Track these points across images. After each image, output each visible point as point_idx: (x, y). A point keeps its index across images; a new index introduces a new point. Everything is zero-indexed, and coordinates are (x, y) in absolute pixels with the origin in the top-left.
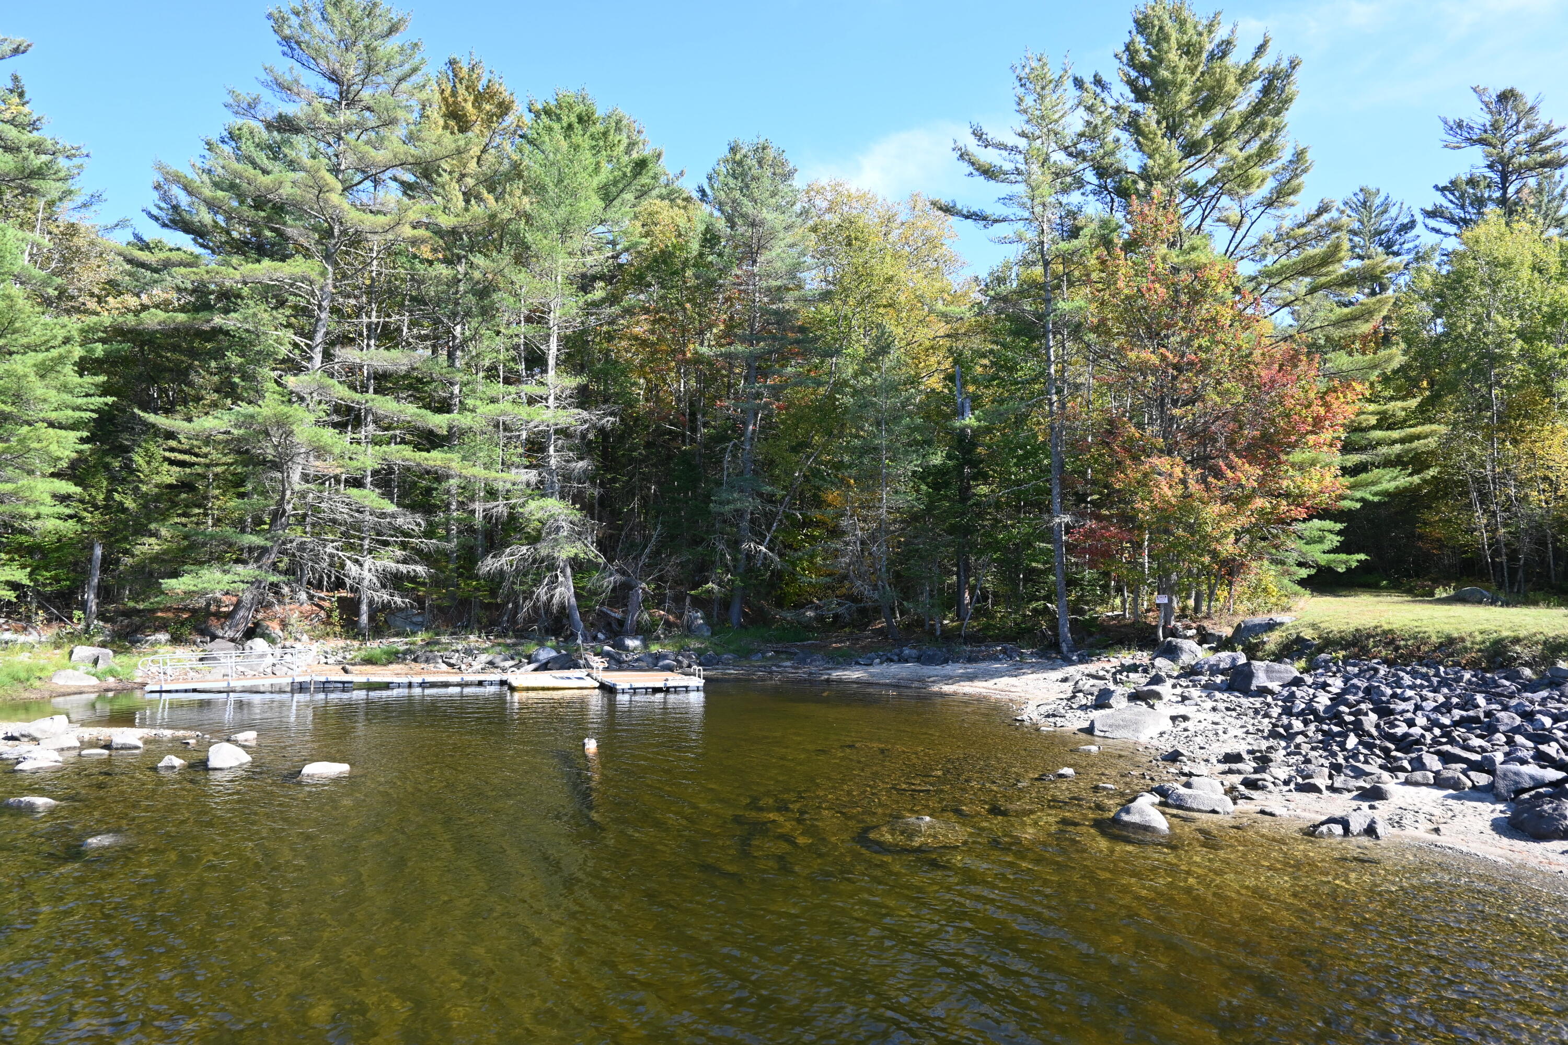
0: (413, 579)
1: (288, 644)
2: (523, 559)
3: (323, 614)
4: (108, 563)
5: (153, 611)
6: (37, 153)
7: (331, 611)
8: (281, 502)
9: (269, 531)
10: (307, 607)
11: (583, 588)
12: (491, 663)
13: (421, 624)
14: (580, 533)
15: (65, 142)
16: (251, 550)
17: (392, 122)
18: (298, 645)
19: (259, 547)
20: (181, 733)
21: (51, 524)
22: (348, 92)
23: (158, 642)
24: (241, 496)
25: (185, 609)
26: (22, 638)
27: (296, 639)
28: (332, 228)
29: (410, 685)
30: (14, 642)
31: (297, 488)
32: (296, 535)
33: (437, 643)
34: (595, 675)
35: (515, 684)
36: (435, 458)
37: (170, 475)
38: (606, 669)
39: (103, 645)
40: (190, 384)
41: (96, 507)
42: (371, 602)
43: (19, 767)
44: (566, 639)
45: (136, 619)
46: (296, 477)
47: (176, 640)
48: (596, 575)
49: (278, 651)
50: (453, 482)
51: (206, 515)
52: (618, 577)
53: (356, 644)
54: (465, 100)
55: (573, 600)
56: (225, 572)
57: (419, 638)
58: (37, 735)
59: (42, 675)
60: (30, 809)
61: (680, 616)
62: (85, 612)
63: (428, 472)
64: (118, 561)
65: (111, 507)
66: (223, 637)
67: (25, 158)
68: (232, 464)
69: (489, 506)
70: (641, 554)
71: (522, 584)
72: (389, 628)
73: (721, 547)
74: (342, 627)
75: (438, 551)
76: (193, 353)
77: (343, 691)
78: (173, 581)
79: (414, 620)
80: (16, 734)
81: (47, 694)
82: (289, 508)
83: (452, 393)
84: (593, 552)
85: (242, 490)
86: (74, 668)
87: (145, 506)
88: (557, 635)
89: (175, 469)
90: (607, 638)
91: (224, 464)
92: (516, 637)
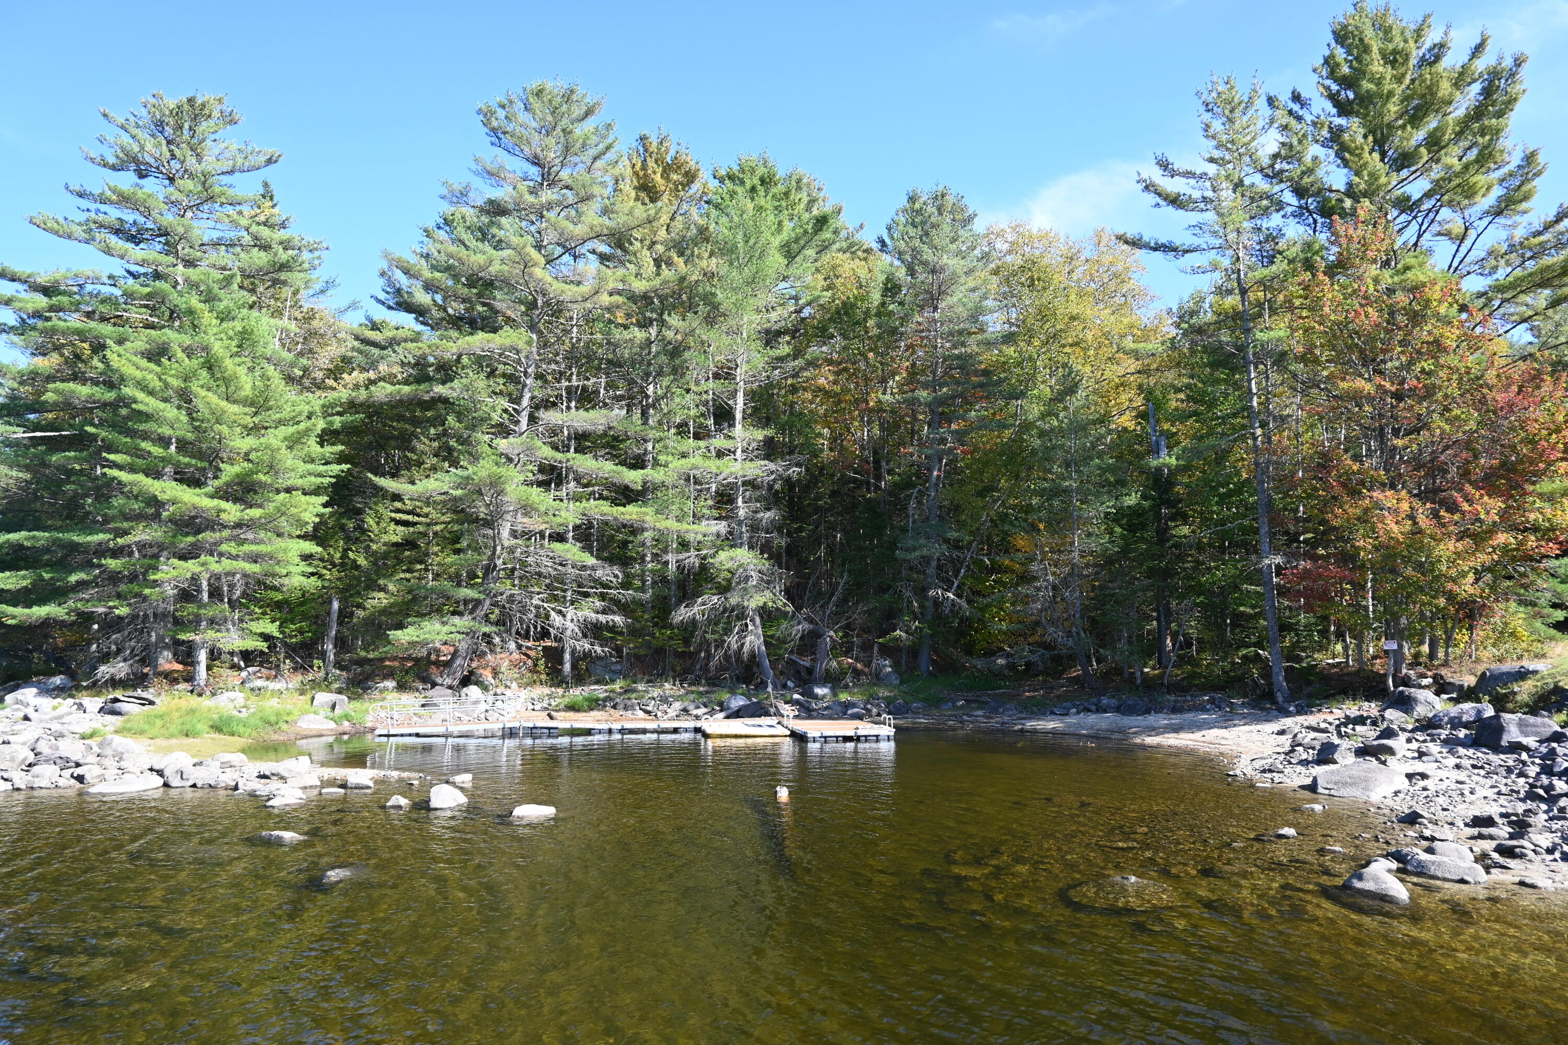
0: (612, 628)
1: (499, 691)
2: (714, 608)
3: (530, 662)
4: (344, 615)
5: (382, 660)
6: (285, 249)
7: (537, 659)
8: (492, 557)
9: (482, 584)
10: (516, 656)
11: (772, 637)
12: (685, 711)
13: (620, 672)
14: (768, 582)
15: (310, 238)
16: (466, 602)
17: (589, 198)
18: (508, 692)
19: (473, 600)
20: (405, 775)
21: (297, 581)
22: (549, 174)
23: (386, 689)
24: (457, 552)
25: (409, 658)
26: (272, 685)
27: (506, 686)
28: (535, 300)
29: (610, 731)
30: (266, 688)
31: (506, 543)
32: (506, 588)
33: (634, 690)
34: (785, 722)
35: (708, 731)
36: (630, 512)
37: (396, 534)
38: (796, 717)
39: (339, 691)
40: (413, 450)
41: (334, 565)
42: (573, 651)
43: (270, 803)
44: (757, 687)
45: (368, 668)
46: (505, 533)
47: (402, 687)
48: (785, 623)
49: (491, 698)
51: (426, 570)
52: (806, 626)
53: (560, 691)
54: (654, 172)
55: (763, 649)
56: (444, 623)
57: (618, 686)
58: (285, 774)
59: (289, 719)
60: (279, 842)
61: (868, 664)
62: (324, 662)
63: (624, 526)
64: (352, 614)
65: (346, 565)
66: (442, 685)
67: (276, 254)
68: (449, 523)
69: (681, 557)
70: (828, 602)
71: (713, 632)
72: (590, 676)
73: (908, 594)
74: (548, 675)
75: (634, 601)
76: (415, 422)
77: (549, 736)
78: (399, 633)
79: (613, 668)
80: (268, 773)
81: (292, 737)
82: (499, 562)
83: (646, 450)
84: (782, 601)
85: (458, 546)
86: (315, 713)
87: (375, 563)
88: (748, 683)
89: (400, 528)
90: (796, 686)
91: (442, 523)
92: (709, 685)
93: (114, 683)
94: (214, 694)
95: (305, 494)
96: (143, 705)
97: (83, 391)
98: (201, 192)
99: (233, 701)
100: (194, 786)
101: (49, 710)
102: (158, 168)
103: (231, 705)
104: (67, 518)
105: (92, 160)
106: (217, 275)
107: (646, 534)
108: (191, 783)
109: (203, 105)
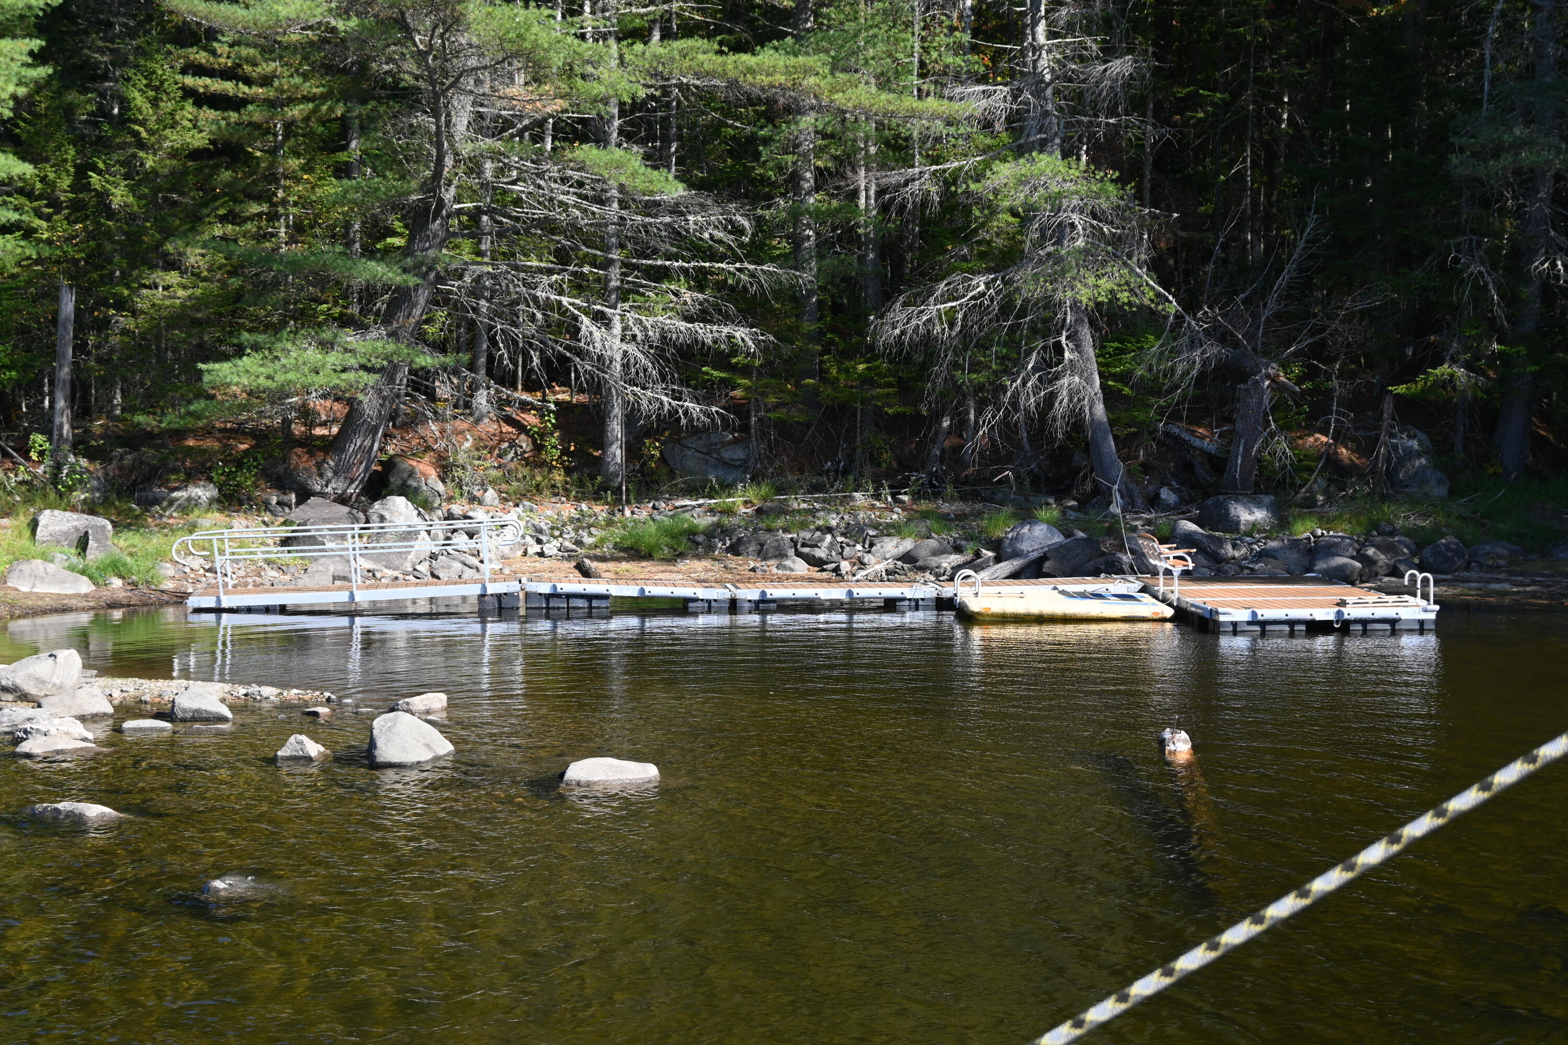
0: (726, 356)
1: (456, 509)
2: (977, 307)
3: (524, 443)
4: (87, 328)
5: (179, 434)
7: (543, 434)
8: (433, 185)
9: (406, 251)
10: (489, 426)
11: (1124, 378)
12: (907, 557)
13: (742, 466)
14: (1116, 241)
16: (369, 294)
18: (479, 514)
19: (386, 288)
20: (293, 694)
23: (192, 503)
24: (343, 171)
25: (239, 432)
27: (473, 499)
29: (733, 606)
31: (466, 149)
32: (464, 259)
33: (783, 510)
34: (1161, 587)
35: (975, 606)
36: (769, 66)
38: (1186, 575)
39: (90, 509)
41: (55, 204)
42: (631, 416)
43: (25, 747)
44: (1083, 504)
45: (149, 452)
46: (461, 123)
47: (231, 499)
48: (1154, 346)
49: (440, 527)
50: (807, 121)
51: (273, 217)
52: (1212, 350)
53: (600, 510)
55: (1100, 409)
56: (326, 346)
57: (738, 500)
58: (32, 689)
60: (78, 823)
61: (1366, 448)
62: (49, 438)
63: (751, 101)
64: (103, 325)
65: (87, 204)
66: (322, 495)
68: (323, 97)
69: (894, 177)
70: (1264, 292)
71: (976, 367)
72: (672, 474)
73: (1476, 268)
74: (568, 471)
75: (781, 291)
77: (590, 615)
78: (226, 367)
79: (727, 455)
82: (449, 195)
84: (1150, 287)
85: (343, 157)
86: (46, 557)
87: (150, 202)
88: (1060, 494)
89: (209, 114)
90: (1183, 501)
91: (306, 99)
92: (963, 498)
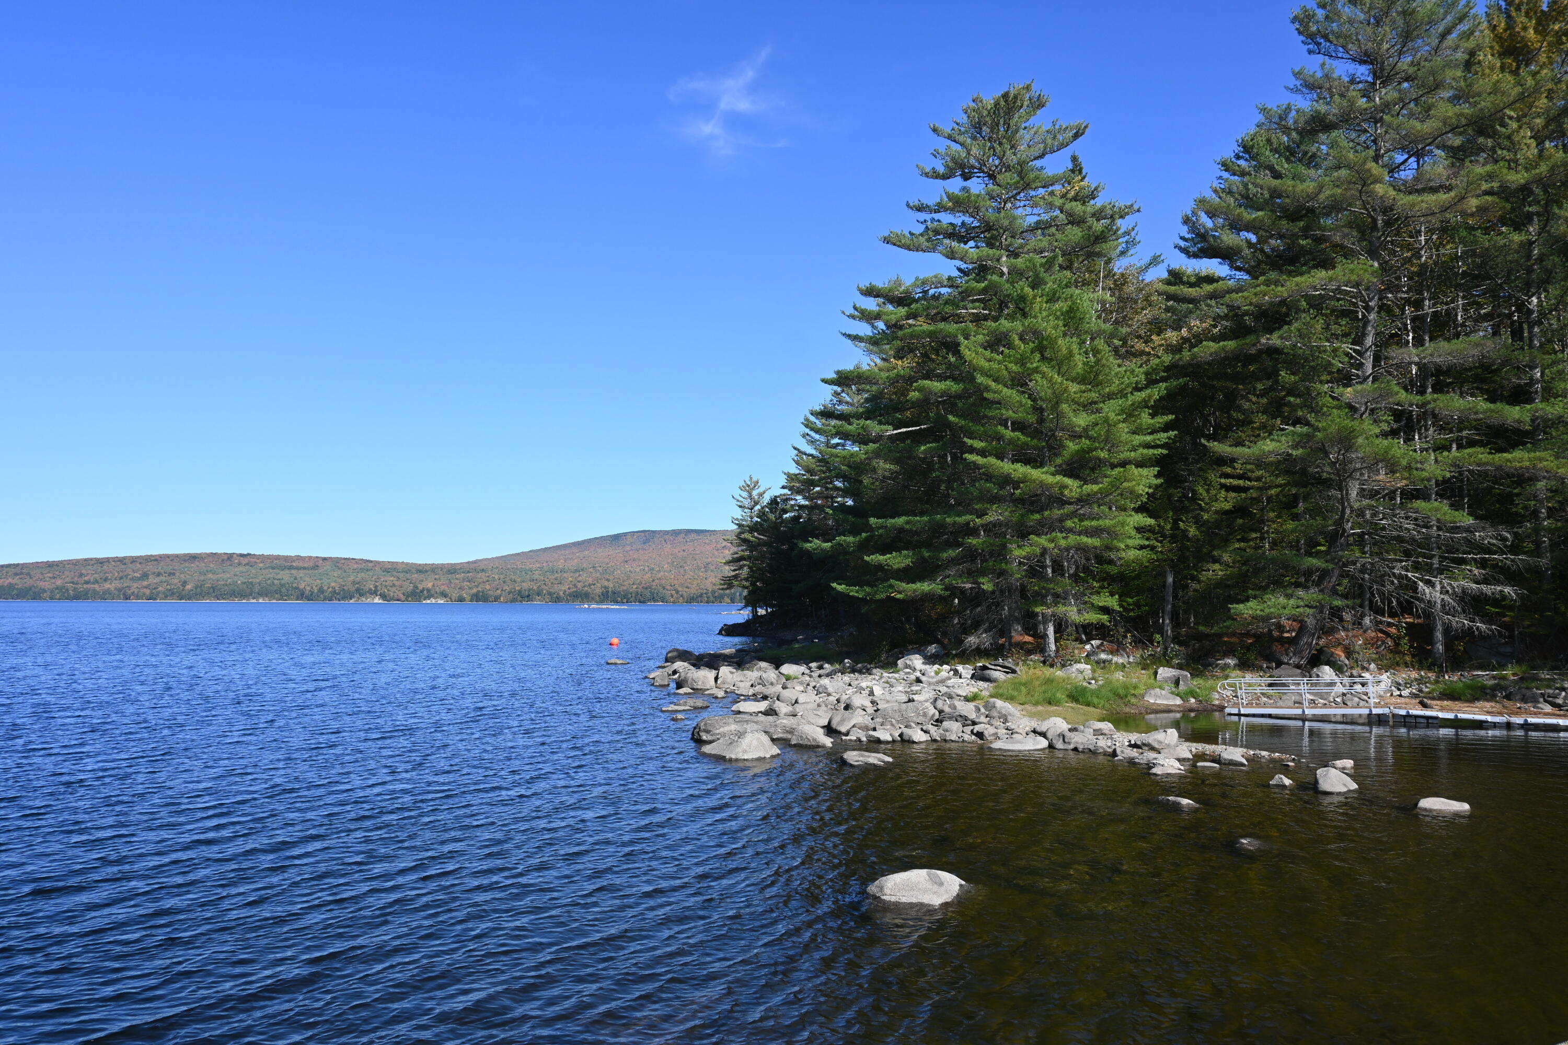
0: (1499, 601)
1: (1355, 672)
3: (1390, 642)
4: (1180, 585)
5: (1220, 635)
6: (1098, 220)
7: (1399, 638)
8: (1340, 522)
9: (1327, 552)
10: (1371, 634)
13: (1511, 655)
15: (1121, 203)
16: (1309, 572)
17: (1438, 86)
18: (1367, 675)
19: (1318, 570)
20: (1276, 755)
21: (1132, 554)
22: (1382, 69)
23: (1226, 666)
24: (1295, 517)
25: (1248, 634)
26: (1116, 659)
27: (1364, 668)
28: (1375, 221)
29: (1508, 726)
30: (1110, 661)
31: (1356, 505)
32: (1360, 558)
33: (1535, 678)
36: (1519, 458)
37: (1226, 502)
39: (1181, 667)
40: (1239, 409)
41: (1164, 536)
42: (1447, 629)
43: (1154, 771)
45: (1206, 643)
46: (1354, 493)
47: (1244, 665)
49: (1347, 681)
51: (1262, 539)
53: (1432, 675)
54: (1525, 29)
56: (1289, 596)
57: (1509, 673)
58: (1156, 746)
59: (1136, 692)
60: (1178, 807)
62: (1162, 636)
63: (1509, 476)
64: (1186, 587)
65: (1178, 536)
66: (1288, 664)
67: (1090, 228)
68: (1285, 485)
72: (1470, 659)
74: (1414, 656)
75: (1529, 569)
76: (1237, 378)
78: (1241, 606)
79: (1501, 650)
80: (1139, 743)
81: (1143, 710)
82: (1348, 527)
83: (1531, 379)
85: (1295, 510)
86: (1161, 688)
87: (1206, 534)
89: (1232, 495)
91: (1277, 486)
93: (980, 652)
94: (1063, 666)
95: (1137, 466)
96: (1007, 673)
97: (937, 386)
98: (1018, 182)
99: (1081, 672)
100: (1075, 749)
101: (933, 674)
102: (980, 169)
103: (1080, 677)
104: (927, 503)
105: (927, 175)
106: (1038, 260)
107: (1541, 485)
108: (1072, 746)
109: (1016, 97)
